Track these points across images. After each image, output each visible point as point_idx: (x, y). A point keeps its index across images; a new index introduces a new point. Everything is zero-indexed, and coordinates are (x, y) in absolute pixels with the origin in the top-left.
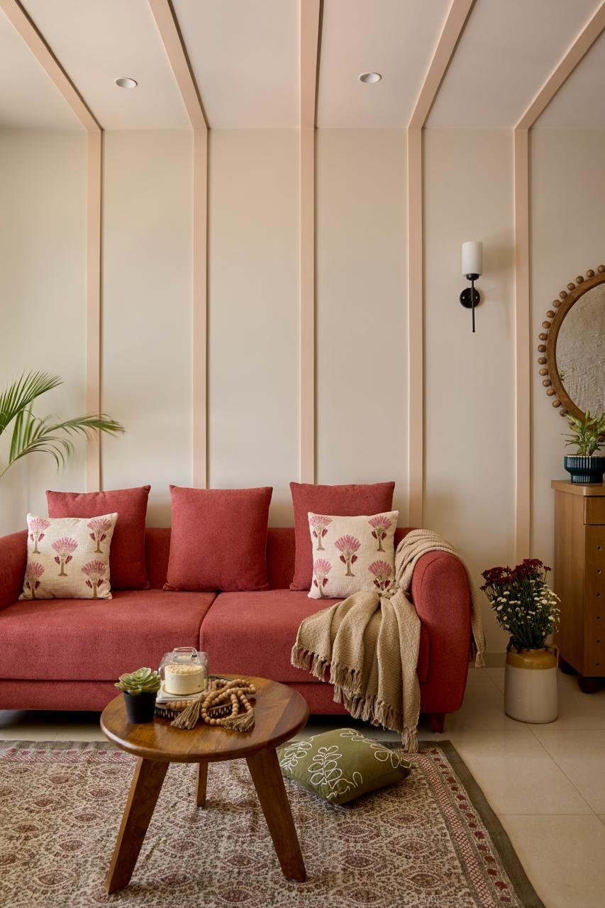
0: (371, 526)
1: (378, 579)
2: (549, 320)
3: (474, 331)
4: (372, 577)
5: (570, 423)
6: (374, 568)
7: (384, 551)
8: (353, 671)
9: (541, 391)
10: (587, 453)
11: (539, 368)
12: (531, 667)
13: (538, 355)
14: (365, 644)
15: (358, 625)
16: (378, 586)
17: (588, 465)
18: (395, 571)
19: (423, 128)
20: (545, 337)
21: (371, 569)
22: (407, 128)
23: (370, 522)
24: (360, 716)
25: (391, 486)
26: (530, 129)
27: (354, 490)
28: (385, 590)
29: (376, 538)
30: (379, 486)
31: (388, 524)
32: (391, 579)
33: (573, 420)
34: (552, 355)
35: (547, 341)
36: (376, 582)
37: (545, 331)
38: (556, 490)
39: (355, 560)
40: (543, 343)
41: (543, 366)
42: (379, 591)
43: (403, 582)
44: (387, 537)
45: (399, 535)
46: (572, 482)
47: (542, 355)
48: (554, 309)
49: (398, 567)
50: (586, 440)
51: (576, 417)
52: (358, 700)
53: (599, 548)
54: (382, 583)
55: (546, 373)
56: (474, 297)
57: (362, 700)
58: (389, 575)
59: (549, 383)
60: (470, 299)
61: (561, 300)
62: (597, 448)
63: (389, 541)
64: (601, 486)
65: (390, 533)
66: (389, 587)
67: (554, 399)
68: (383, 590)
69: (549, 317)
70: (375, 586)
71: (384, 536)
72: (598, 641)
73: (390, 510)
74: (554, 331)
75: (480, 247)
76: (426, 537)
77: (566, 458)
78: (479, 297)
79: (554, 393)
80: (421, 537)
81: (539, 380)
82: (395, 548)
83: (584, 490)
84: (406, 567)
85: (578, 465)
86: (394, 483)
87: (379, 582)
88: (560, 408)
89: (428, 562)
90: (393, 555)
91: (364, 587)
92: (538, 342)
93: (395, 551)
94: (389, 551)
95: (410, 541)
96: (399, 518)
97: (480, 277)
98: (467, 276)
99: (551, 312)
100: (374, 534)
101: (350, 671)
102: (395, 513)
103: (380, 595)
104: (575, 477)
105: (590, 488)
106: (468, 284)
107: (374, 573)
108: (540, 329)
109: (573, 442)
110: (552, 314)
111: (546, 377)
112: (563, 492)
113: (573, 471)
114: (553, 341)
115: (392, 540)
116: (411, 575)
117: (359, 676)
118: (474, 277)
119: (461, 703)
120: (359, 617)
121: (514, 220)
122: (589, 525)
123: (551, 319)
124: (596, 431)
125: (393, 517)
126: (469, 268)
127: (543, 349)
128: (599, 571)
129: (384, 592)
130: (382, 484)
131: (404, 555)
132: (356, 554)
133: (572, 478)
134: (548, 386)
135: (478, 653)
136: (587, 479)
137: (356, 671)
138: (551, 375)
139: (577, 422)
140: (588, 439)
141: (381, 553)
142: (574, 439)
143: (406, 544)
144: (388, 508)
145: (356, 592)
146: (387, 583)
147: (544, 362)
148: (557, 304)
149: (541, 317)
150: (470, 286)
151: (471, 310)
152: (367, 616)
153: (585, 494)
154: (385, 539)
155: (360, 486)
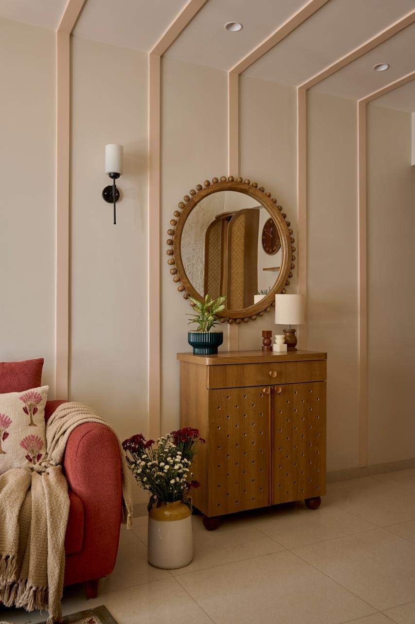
0: (22, 402)
1: (30, 454)
2: (176, 219)
3: (115, 223)
4: (24, 452)
5: (191, 305)
6: (25, 443)
7: (36, 425)
8: (8, 557)
9: (169, 278)
10: (206, 329)
11: (167, 258)
12: (171, 519)
13: (167, 248)
14: (20, 525)
15: (12, 507)
16: (30, 460)
17: (207, 340)
18: (47, 443)
19: (71, 35)
20: (172, 233)
21: (22, 444)
22: (57, 31)
23: (21, 398)
24: (14, 602)
25: (41, 362)
26: (162, 57)
27: (4, 367)
28: (37, 464)
29: (27, 413)
30: (28, 363)
31: (38, 399)
32: (43, 452)
33: (195, 302)
34: (178, 247)
35: (174, 236)
36: (28, 457)
37: (172, 228)
38: (181, 361)
39: (7, 437)
40: (170, 237)
41: (171, 257)
42: (32, 465)
43: (55, 455)
44: (38, 412)
45: (49, 410)
46: (194, 354)
47: (170, 248)
48: (180, 210)
49: (49, 439)
50: (205, 319)
51: (197, 299)
52: (11, 586)
53: (219, 408)
54: (34, 457)
55: (173, 263)
56: (115, 194)
57: (16, 585)
58: (40, 449)
59: (175, 272)
60: (111, 195)
61: (185, 202)
62: (212, 325)
63: (40, 415)
64: (217, 357)
65: (41, 407)
66: (40, 461)
67: (179, 285)
68: (35, 464)
69: (176, 216)
70: (27, 461)
71: (35, 410)
72: (219, 486)
73: (39, 386)
74: (180, 228)
75: (121, 149)
76: (77, 409)
77: (189, 334)
78: (119, 194)
79: (179, 280)
80: (72, 410)
81: (168, 269)
82: (46, 421)
83: (207, 361)
84: (58, 440)
85: (200, 340)
86: (43, 359)
87: (31, 457)
88: (184, 293)
89: (82, 435)
90: (44, 429)
91: (16, 463)
92: (167, 237)
93: (46, 424)
94: (40, 425)
95: (61, 414)
96: (49, 393)
97: (120, 177)
98: (110, 174)
99: (177, 212)
100: (25, 410)
101: (4, 557)
102: (45, 388)
103: (32, 469)
104: (196, 350)
105: (212, 359)
106: (110, 182)
107: (26, 448)
108: (168, 226)
109: (194, 321)
110: (178, 214)
111: (173, 267)
112: (188, 363)
113: (195, 345)
114: (179, 236)
115: (43, 415)
116: (64, 448)
117: (14, 561)
118: (115, 176)
119: (114, 565)
120: (14, 497)
121: (148, 131)
122: (212, 389)
123: (177, 218)
124: (212, 311)
125: (44, 392)
126: (111, 167)
127: (171, 243)
128: (219, 427)
129: (36, 466)
130: (31, 361)
131: (56, 428)
132: (8, 430)
133: (194, 351)
134: (174, 274)
135: (129, 515)
136: (206, 351)
137: (11, 556)
138: (177, 264)
139: (198, 304)
140: (207, 319)
141: (33, 427)
142: (196, 318)
143: (56, 418)
144: (37, 384)
145: (8, 469)
146: (39, 456)
147: (172, 253)
148: (183, 206)
149: (169, 216)
150: (112, 184)
151: (113, 204)
152: (22, 495)
153: (208, 364)
154: (36, 414)
155: (10, 364)
